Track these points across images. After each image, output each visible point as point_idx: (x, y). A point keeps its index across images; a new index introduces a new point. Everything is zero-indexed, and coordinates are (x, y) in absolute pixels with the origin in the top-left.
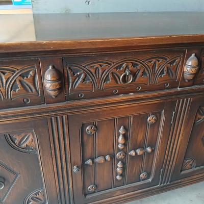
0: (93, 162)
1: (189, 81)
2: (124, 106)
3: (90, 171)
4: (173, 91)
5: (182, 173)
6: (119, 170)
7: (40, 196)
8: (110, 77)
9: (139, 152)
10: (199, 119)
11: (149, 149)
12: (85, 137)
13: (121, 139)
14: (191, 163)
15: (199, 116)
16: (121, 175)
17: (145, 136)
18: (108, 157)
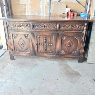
0: (39, 44)
1: (58, 29)
2: (45, 33)
3: (39, 46)
4: (55, 31)
5: (61, 54)
6: (45, 48)
7: (29, 50)
8: (42, 26)
9: (49, 44)
10: (63, 39)
11: (51, 44)
12: (38, 38)
13: (45, 40)
14: (64, 51)
15: (63, 38)
16: (46, 49)
17: (51, 41)
18: (42, 44)
